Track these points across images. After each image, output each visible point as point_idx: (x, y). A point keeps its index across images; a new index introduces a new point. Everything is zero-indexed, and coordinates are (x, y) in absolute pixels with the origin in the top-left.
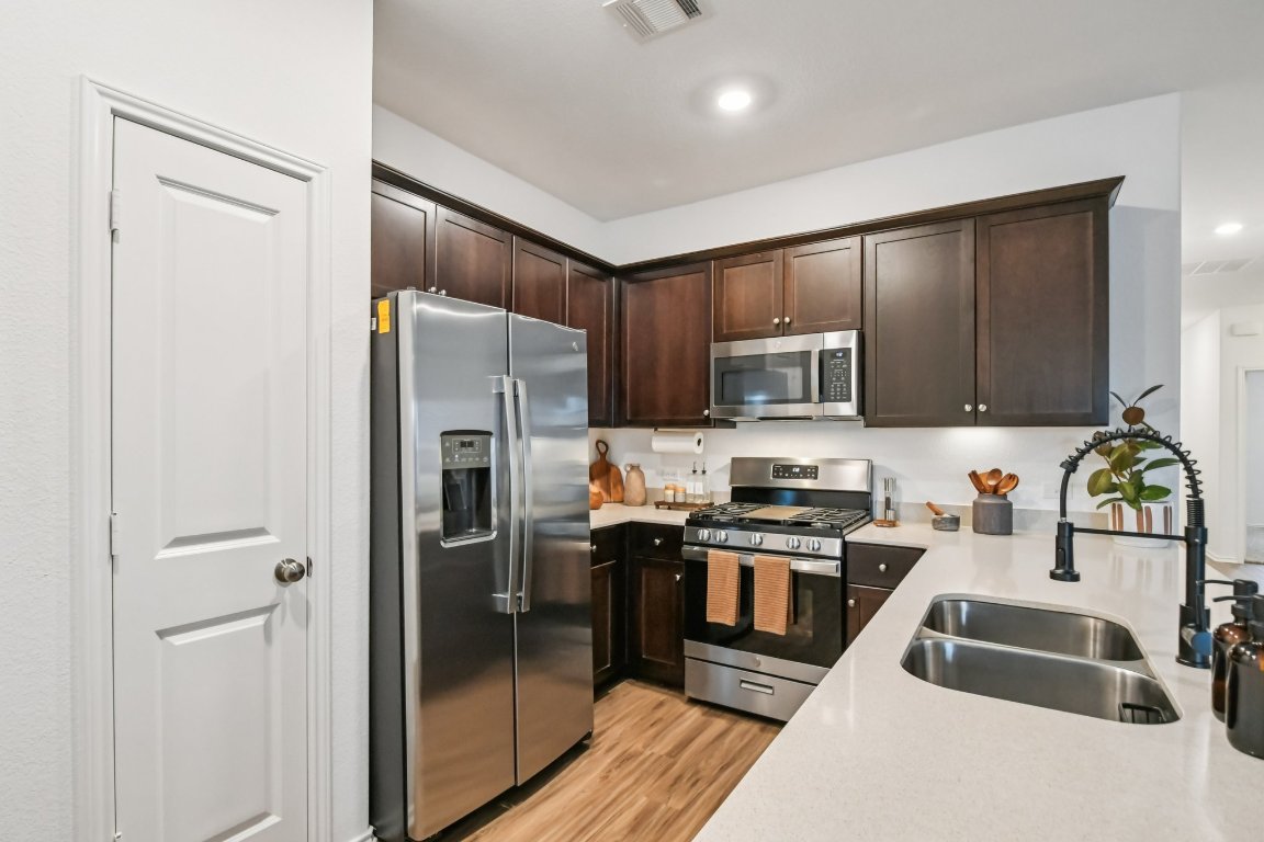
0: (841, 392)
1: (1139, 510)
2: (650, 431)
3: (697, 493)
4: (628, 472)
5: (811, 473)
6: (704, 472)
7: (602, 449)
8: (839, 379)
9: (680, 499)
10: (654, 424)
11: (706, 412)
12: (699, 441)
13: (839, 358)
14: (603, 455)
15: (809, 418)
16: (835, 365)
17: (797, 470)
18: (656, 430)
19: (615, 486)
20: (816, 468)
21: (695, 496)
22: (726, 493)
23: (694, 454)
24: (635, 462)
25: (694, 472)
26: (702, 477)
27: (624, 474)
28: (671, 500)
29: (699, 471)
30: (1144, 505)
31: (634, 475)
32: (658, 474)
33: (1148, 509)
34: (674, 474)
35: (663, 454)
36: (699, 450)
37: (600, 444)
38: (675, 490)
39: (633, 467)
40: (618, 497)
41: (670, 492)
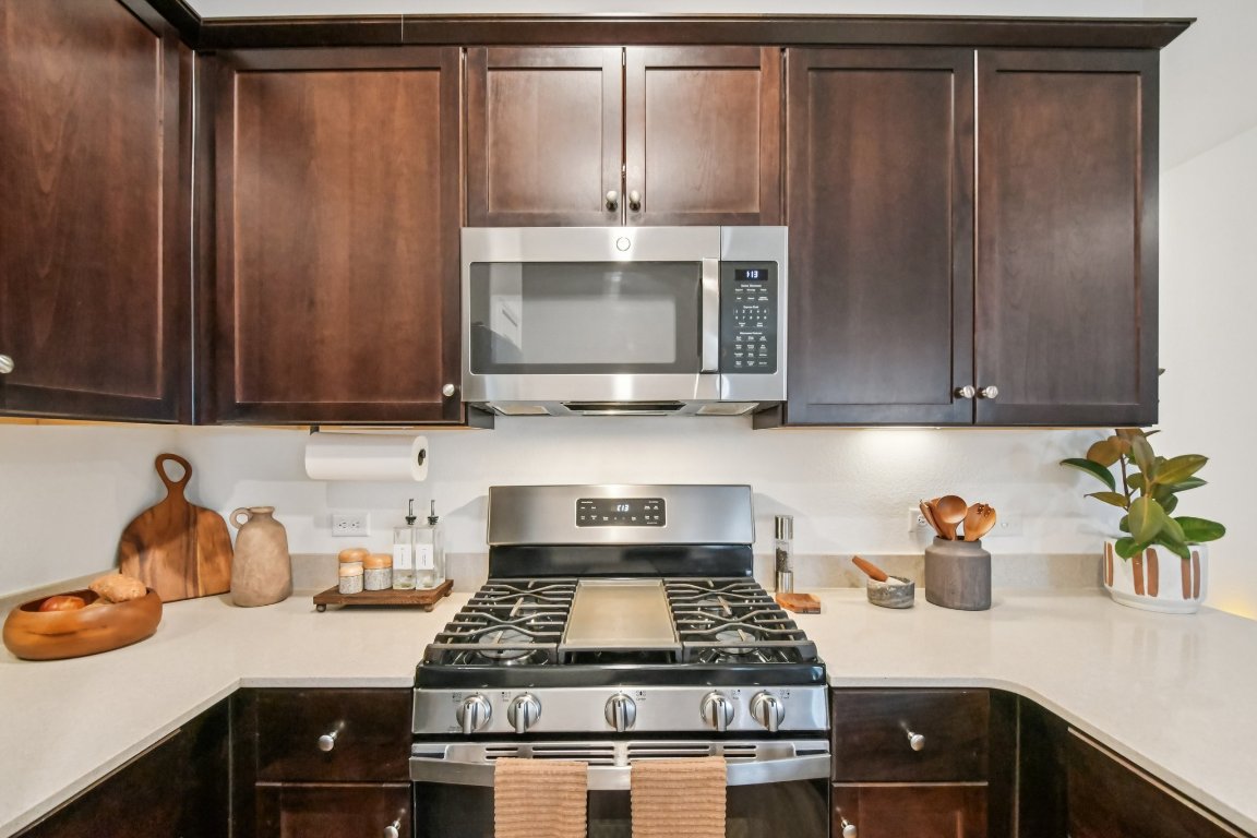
0: (756, 352)
1: (1185, 558)
2: (304, 433)
3: (419, 566)
4: (242, 528)
5: (652, 513)
6: (433, 520)
7: (175, 474)
8: (751, 325)
9: (378, 583)
10: (311, 415)
11: (449, 389)
12: (421, 455)
13: (751, 280)
14: (175, 489)
15: (673, 406)
16: (745, 294)
17: (627, 508)
18: (315, 429)
19: (208, 558)
20: (661, 502)
21: (411, 575)
22: (475, 556)
23: (408, 481)
24: (258, 501)
25: (410, 520)
26: (429, 532)
27: (233, 531)
28: (353, 587)
29: (422, 519)
30: (1191, 549)
31: (257, 534)
32: (317, 524)
33: (1196, 553)
34: (357, 524)
35: (331, 483)
36: (419, 473)
37: (168, 465)
38: (366, 563)
39: (254, 516)
40: (215, 583)
41: (353, 570)
